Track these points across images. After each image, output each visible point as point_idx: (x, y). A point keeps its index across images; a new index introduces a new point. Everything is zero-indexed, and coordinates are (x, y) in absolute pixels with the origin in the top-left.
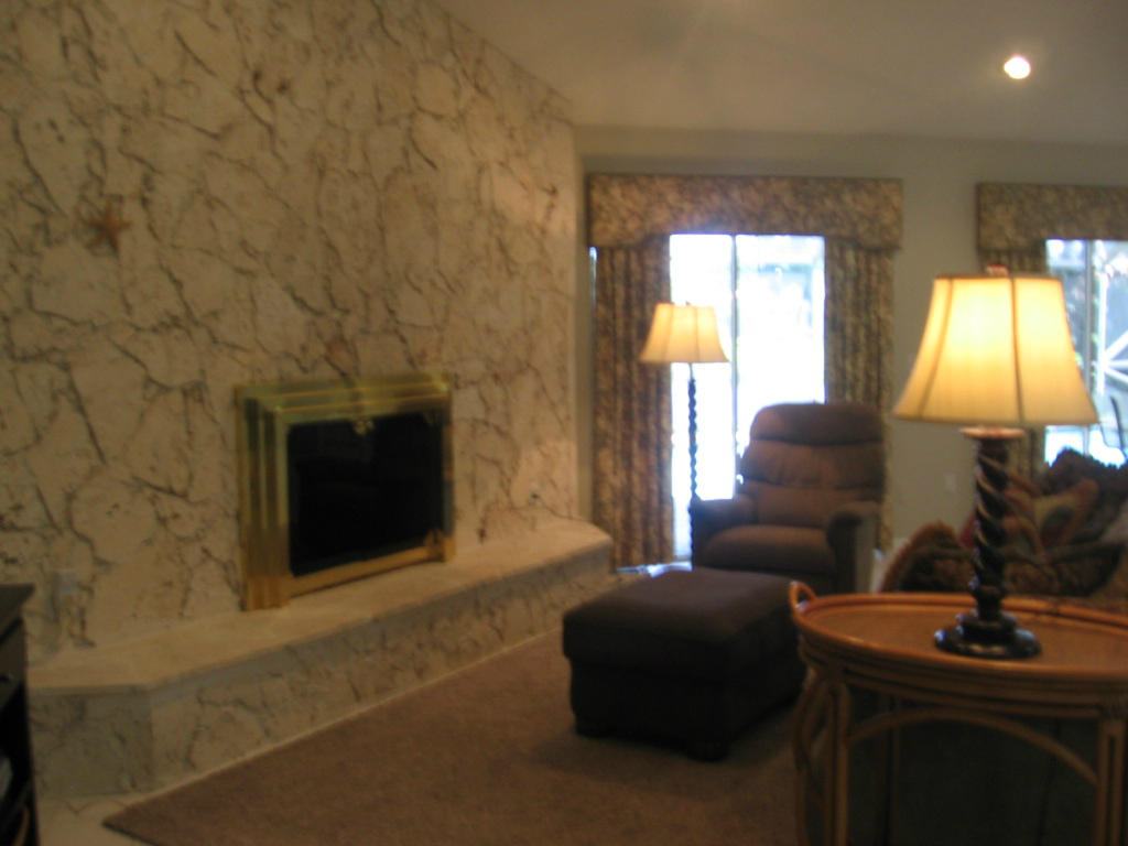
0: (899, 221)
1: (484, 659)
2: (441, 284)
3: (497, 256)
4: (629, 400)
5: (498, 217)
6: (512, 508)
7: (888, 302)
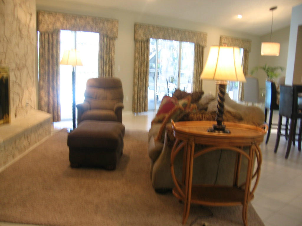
0: (117, 31)
1: (27, 151)
2: (5, 39)
3: (18, 31)
4: (49, 75)
5: (18, 20)
6: (22, 107)
7: (114, 52)
